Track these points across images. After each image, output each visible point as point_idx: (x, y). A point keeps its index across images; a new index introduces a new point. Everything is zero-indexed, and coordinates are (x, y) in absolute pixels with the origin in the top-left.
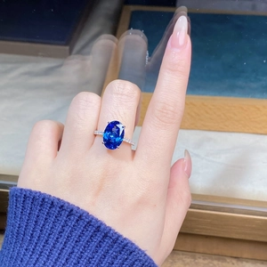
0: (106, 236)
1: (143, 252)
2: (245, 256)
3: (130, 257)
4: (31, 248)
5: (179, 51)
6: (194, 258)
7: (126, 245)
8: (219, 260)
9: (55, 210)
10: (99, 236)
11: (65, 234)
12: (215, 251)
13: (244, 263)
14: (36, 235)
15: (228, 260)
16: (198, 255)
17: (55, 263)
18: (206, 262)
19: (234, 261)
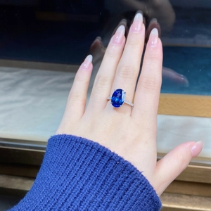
0: (110, 159)
1: (140, 173)
2: (195, 193)
3: (130, 176)
19: (188, 197)
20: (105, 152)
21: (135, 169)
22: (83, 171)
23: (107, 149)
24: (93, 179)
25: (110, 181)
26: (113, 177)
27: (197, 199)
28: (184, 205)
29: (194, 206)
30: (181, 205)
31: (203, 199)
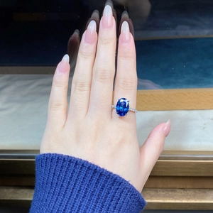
0: (101, 175)
1: (128, 182)
2: (188, 187)
3: (120, 187)
4: (52, 191)
5: (126, 44)
6: (157, 191)
7: (116, 179)
8: (172, 191)
9: (66, 164)
10: (97, 176)
11: (74, 178)
12: (169, 186)
13: (188, 192)
14: (55, 182)
15: (178, 190)
16: (159, 190)
17: (69, 199)
18: (164, 193)
19: (182, 191)
20: (96, 169)
21: (123, 180)
22: (78, 189)
23: (97, 167)
24: (88, 195)
25: (103, 194)
26: (105, 190)
27: (191, 192)
28: (178, 199)
29: (189, 199)
30: (176, 199)
31: (197, 191)
